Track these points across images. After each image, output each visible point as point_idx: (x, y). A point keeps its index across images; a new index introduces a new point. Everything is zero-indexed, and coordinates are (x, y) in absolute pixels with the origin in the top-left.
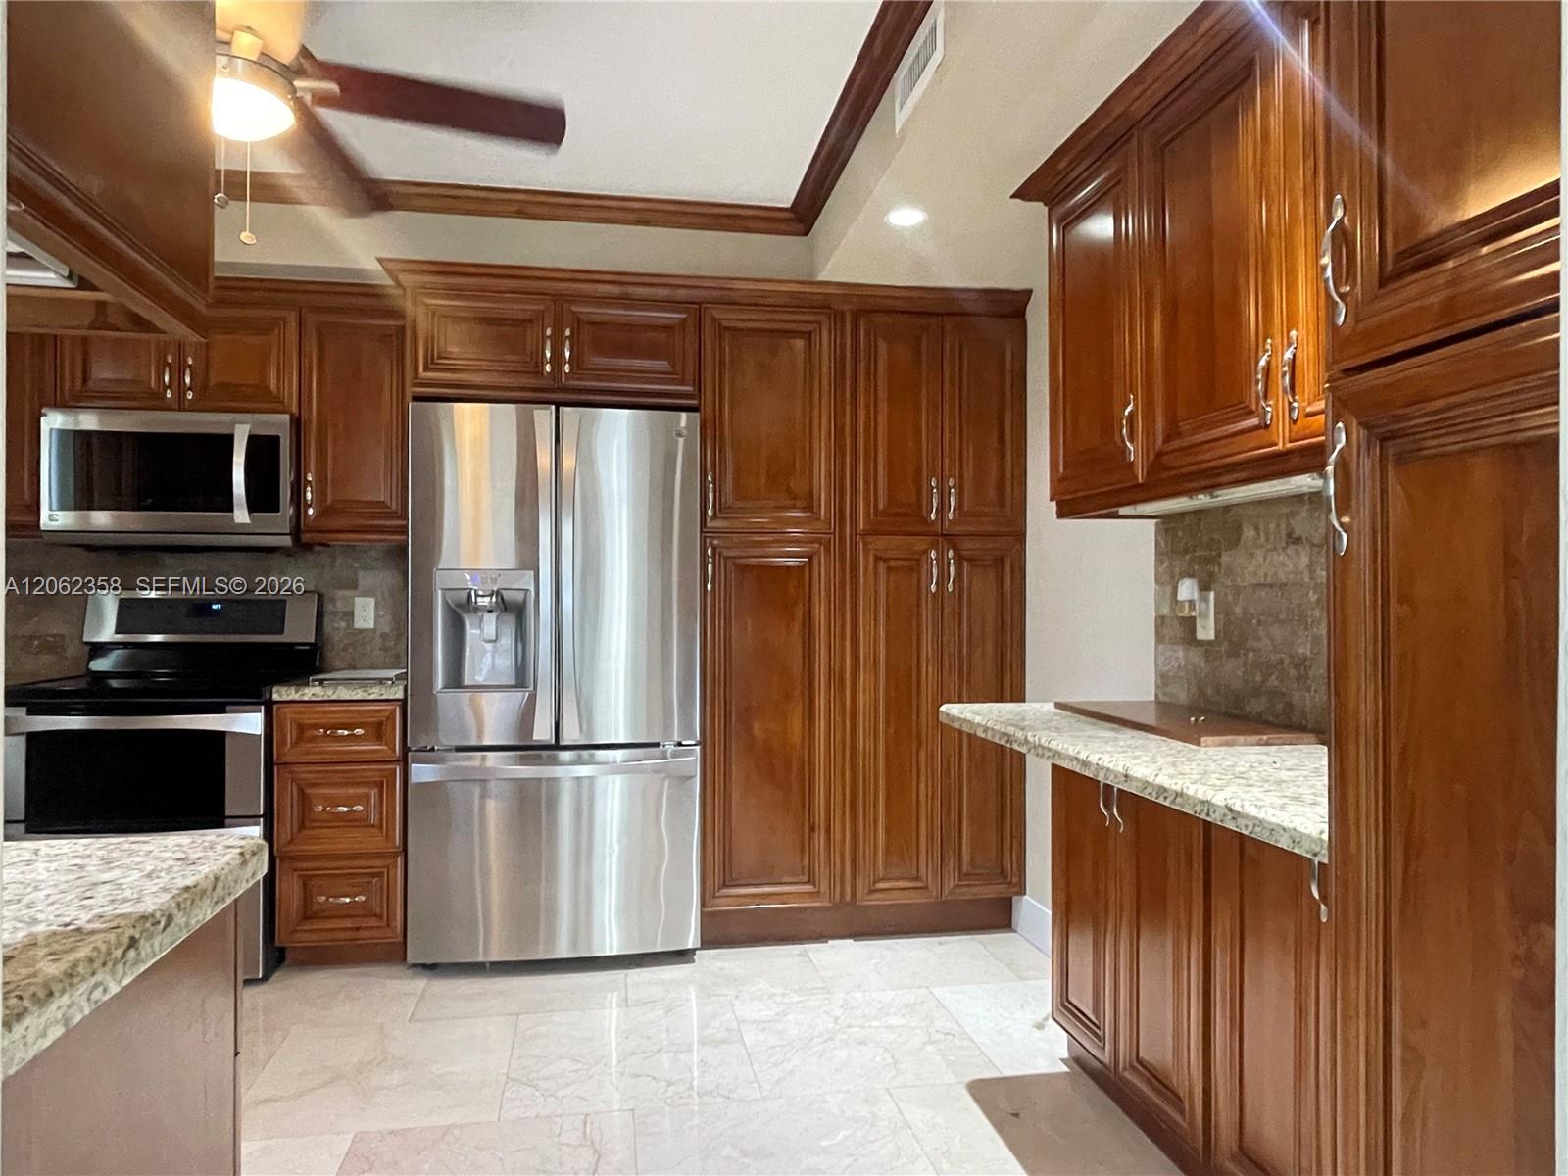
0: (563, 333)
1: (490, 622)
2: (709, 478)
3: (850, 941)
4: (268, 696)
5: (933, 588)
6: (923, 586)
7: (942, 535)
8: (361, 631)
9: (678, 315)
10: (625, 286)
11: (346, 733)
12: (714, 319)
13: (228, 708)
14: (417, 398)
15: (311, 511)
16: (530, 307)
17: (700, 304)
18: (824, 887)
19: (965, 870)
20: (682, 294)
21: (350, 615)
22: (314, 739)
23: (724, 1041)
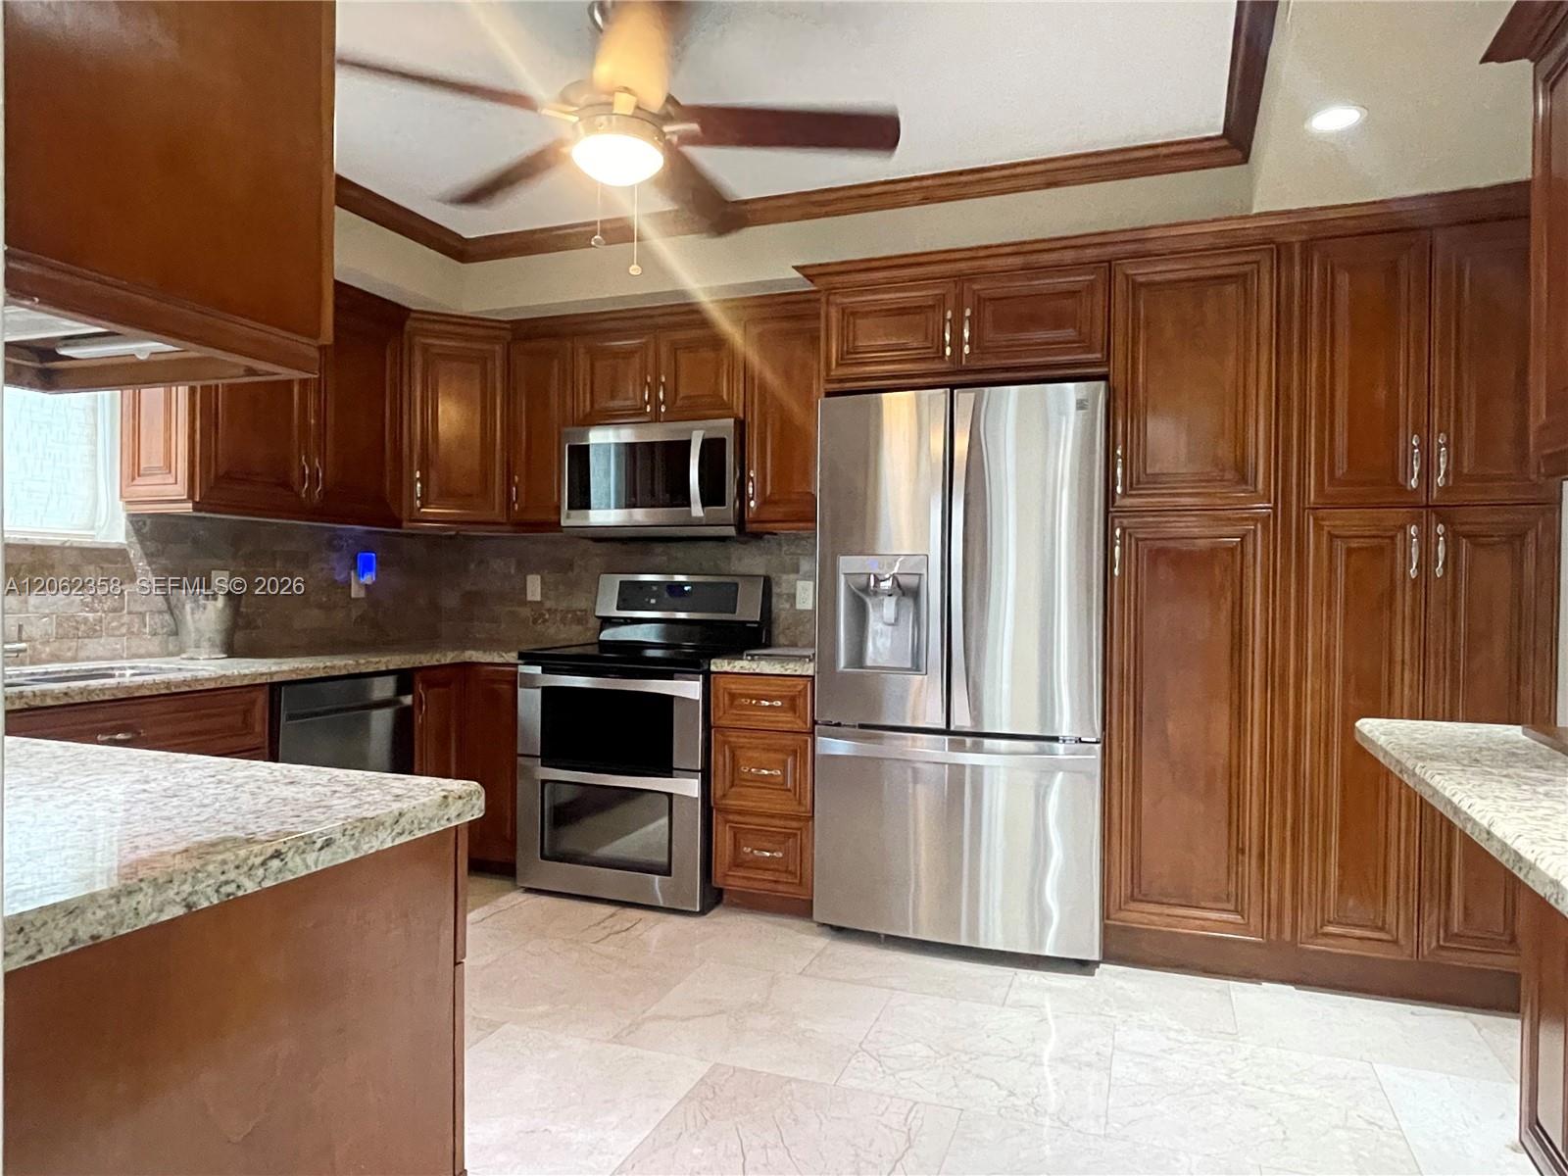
0: (963, 312)
1: (889, 607)
2: (1119, 452)
3: (1291, 988)
4: (706, 667)
5: (1413, 572)
6: (1399, 570)
7: (1427, 506)
8: (802, 612)
9: (1088, 278)
10: (1030, 256)
11: (767, 703)
12: (1127, 276)
13: (676, 675)
14: (829, 394)
15: (752, 504)
16: (930, 292)
17: (1109, 262)
18: (1254, 920)
19: (1455, 928)
20: (1090, 253)
21: (792, 597)
22: (742, 707)
23: (1089, 1065)
